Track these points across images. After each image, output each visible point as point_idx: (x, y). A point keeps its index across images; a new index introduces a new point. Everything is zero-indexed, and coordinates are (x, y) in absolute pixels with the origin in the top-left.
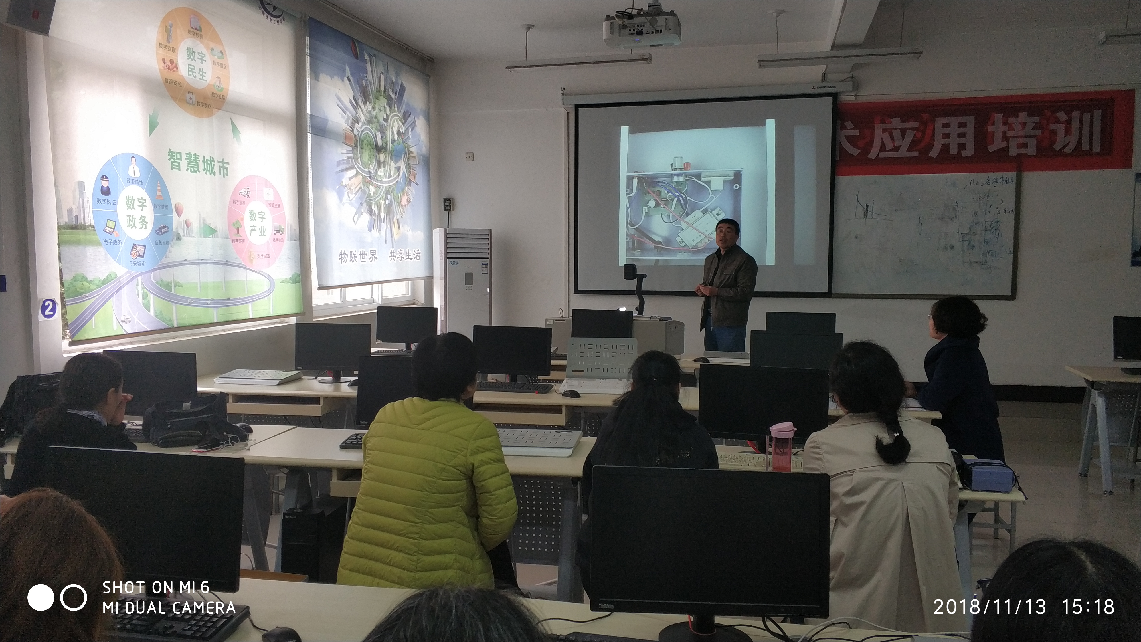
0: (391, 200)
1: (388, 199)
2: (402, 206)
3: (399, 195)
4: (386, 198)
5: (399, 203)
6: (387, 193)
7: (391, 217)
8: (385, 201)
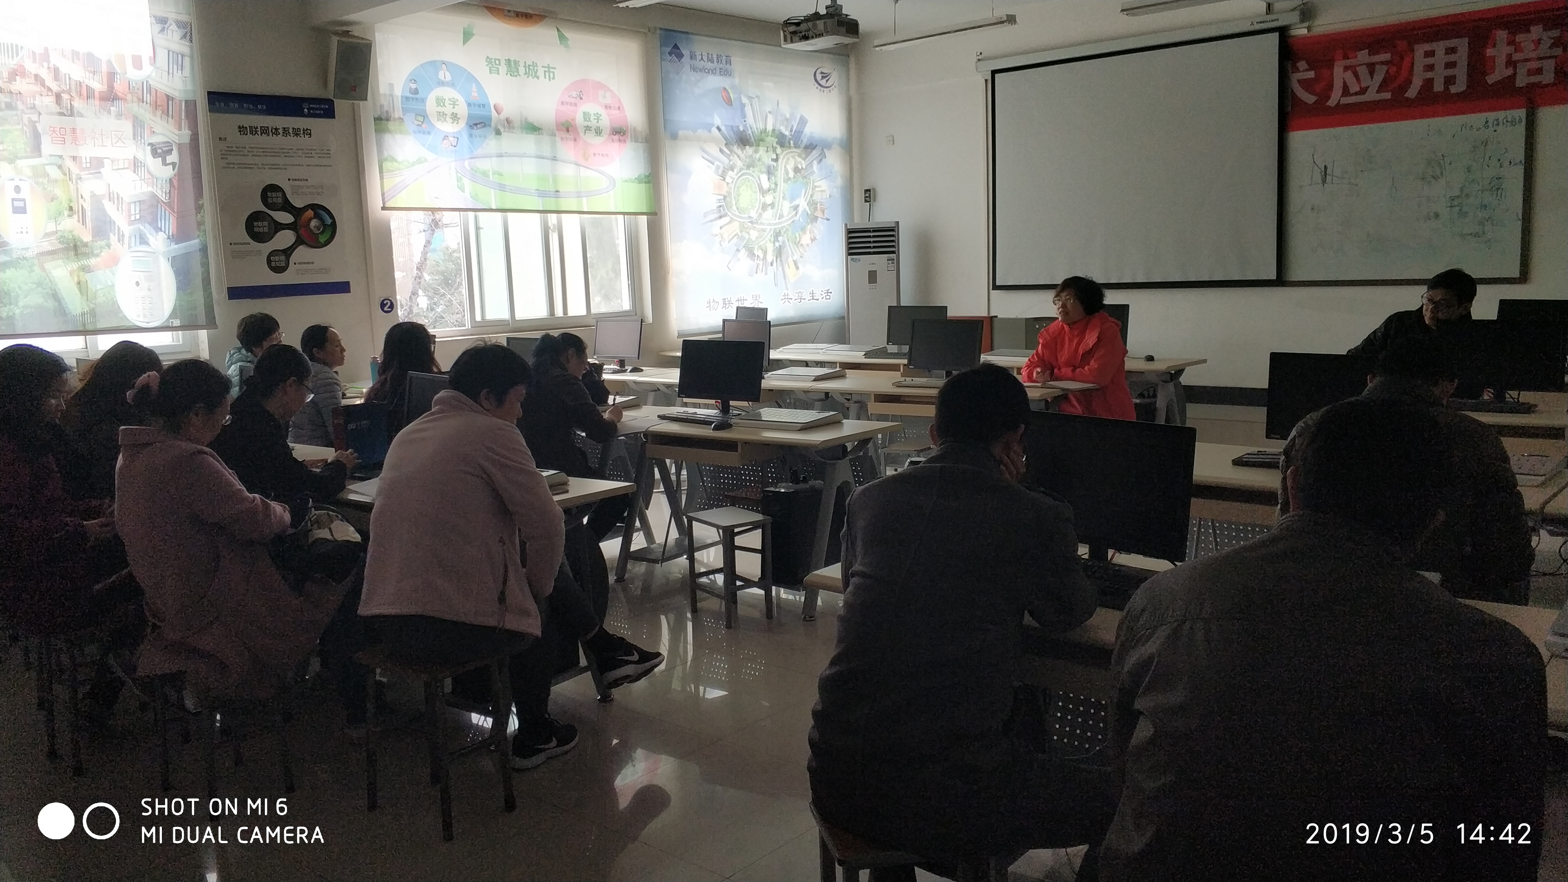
0: (784, 242)
1: (779, 241)
2: (802, 245)
3: (797, 235)
4: (776, 239)
5: (797, 244)
6: (777, 235)
7: (783, 258)
8: (774, 243)
